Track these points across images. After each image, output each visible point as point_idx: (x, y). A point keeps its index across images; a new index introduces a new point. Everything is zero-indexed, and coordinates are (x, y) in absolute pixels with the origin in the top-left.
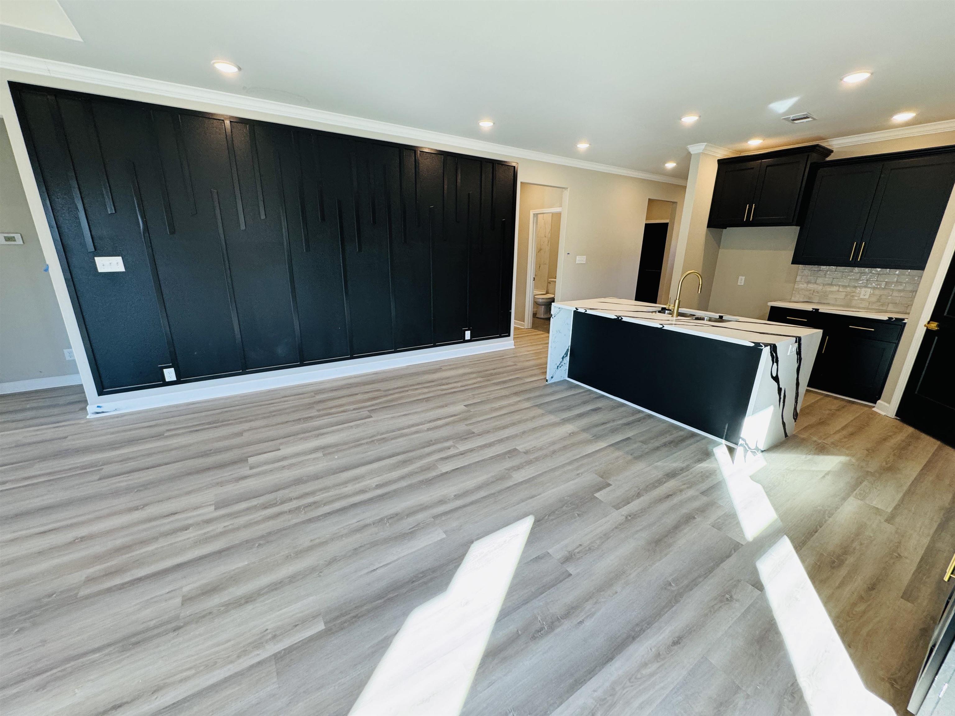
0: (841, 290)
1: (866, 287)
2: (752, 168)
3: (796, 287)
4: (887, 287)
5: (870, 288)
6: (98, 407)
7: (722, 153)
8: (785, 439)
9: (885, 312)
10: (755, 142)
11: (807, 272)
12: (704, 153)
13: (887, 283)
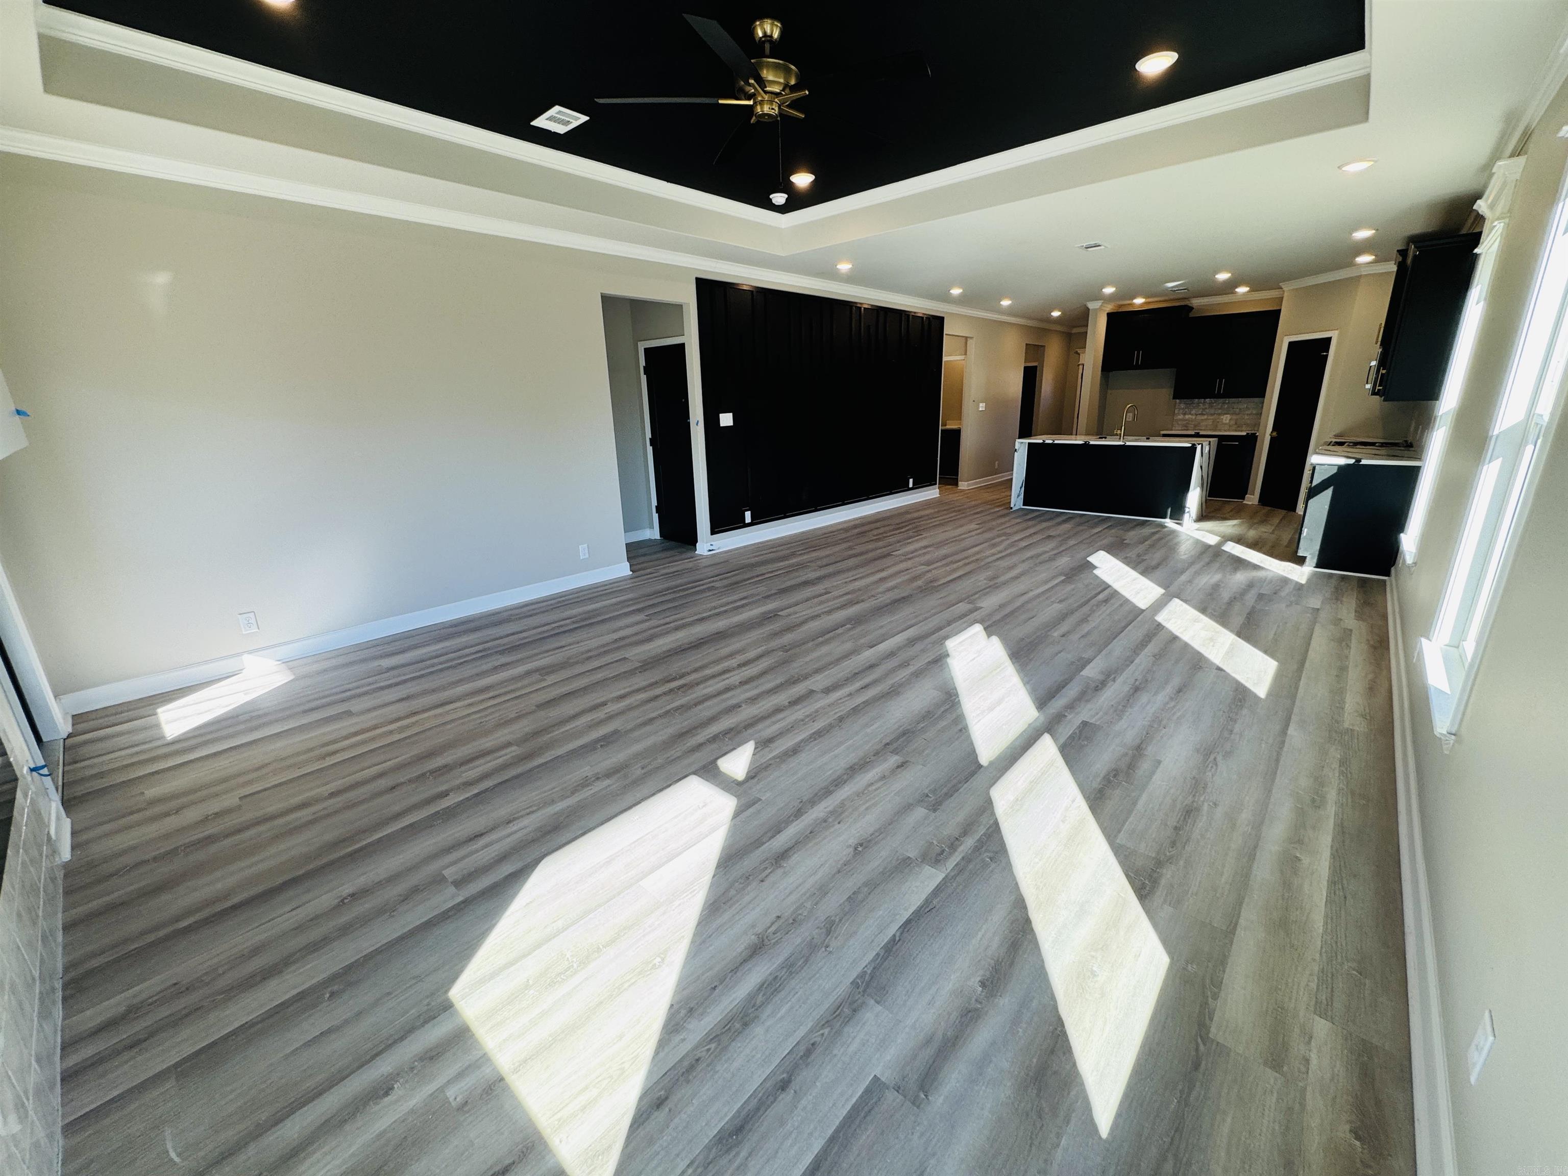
0: (1209, 418)
3: (1175, 418)
4: (1240, 413)
5: (1229, 414)
6: (711, 545)
7: (1109, 308)
8: (1203, 516)
9: (1242, 431)
10: (1139, 301)
11: (1182, 406)
12: (1100, 309)
13: (1240, 409)
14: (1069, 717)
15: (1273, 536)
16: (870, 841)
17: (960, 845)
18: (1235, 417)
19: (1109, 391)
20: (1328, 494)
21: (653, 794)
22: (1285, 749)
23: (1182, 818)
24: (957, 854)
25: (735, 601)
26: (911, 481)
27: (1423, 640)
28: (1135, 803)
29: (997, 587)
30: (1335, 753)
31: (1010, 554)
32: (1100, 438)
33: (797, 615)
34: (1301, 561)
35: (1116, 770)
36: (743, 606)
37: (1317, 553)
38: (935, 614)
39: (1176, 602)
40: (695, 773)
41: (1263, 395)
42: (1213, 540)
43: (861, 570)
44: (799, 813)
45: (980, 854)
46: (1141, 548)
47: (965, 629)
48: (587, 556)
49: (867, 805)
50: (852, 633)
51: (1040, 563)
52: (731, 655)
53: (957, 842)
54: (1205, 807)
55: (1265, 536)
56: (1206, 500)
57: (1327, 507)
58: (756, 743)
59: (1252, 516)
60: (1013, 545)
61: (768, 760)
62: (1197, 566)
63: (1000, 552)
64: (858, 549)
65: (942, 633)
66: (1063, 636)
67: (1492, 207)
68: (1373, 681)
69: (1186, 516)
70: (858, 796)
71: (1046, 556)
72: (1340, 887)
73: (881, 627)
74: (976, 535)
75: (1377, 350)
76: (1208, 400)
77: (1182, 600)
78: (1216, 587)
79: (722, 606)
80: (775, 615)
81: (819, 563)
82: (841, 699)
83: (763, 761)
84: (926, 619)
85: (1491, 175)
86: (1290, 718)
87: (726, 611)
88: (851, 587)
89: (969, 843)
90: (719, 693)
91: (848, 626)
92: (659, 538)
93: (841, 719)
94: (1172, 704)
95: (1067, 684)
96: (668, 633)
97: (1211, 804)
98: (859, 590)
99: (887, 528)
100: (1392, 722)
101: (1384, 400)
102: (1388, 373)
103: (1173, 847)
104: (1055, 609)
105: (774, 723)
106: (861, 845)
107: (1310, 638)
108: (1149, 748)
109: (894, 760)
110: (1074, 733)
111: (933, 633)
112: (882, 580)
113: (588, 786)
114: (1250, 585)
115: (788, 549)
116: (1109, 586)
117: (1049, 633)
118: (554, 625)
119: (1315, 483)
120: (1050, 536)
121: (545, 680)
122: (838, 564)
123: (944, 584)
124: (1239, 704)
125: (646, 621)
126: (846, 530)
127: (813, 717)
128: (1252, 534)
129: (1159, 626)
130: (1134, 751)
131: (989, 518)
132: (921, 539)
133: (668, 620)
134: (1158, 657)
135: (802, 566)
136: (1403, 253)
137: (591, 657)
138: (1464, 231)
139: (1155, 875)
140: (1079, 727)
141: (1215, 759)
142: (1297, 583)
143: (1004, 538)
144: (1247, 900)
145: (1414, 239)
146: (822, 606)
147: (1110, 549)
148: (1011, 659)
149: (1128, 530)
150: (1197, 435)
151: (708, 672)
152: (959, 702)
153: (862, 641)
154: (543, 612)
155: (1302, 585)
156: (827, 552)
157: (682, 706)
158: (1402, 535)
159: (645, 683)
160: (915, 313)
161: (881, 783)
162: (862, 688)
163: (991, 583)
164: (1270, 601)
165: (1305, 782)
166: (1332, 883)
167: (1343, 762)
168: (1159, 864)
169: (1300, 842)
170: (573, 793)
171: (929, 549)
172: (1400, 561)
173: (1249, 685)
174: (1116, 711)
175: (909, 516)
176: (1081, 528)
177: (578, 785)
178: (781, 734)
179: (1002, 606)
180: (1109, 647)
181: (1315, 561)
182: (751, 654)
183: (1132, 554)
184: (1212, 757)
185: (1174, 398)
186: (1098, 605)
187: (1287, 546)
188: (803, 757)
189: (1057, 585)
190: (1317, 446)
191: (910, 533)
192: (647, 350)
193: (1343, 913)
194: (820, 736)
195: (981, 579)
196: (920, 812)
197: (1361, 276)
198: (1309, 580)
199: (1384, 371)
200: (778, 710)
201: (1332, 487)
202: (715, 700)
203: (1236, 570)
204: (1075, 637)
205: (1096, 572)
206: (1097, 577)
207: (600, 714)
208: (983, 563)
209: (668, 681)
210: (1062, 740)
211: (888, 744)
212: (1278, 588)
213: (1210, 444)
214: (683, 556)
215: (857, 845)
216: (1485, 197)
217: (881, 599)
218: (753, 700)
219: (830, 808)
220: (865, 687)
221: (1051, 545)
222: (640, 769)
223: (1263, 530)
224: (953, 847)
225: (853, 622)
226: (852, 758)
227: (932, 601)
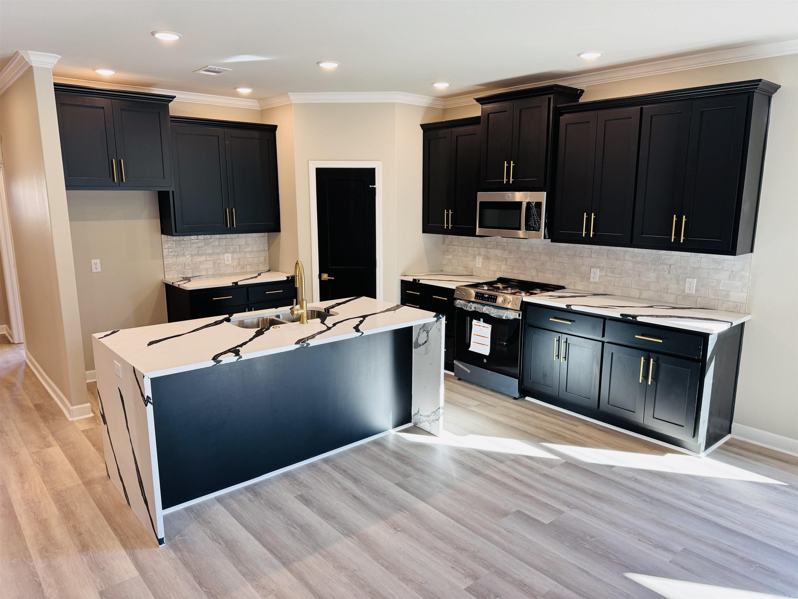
0: (208, 259)
1: (227, 252)
3: (165, 262)
4: (241, 251)
5: (230, 253)
11: (174, 244)
13: (240, 246)
18: (236, 256)
185: (163, 232)
197: (394, 104)
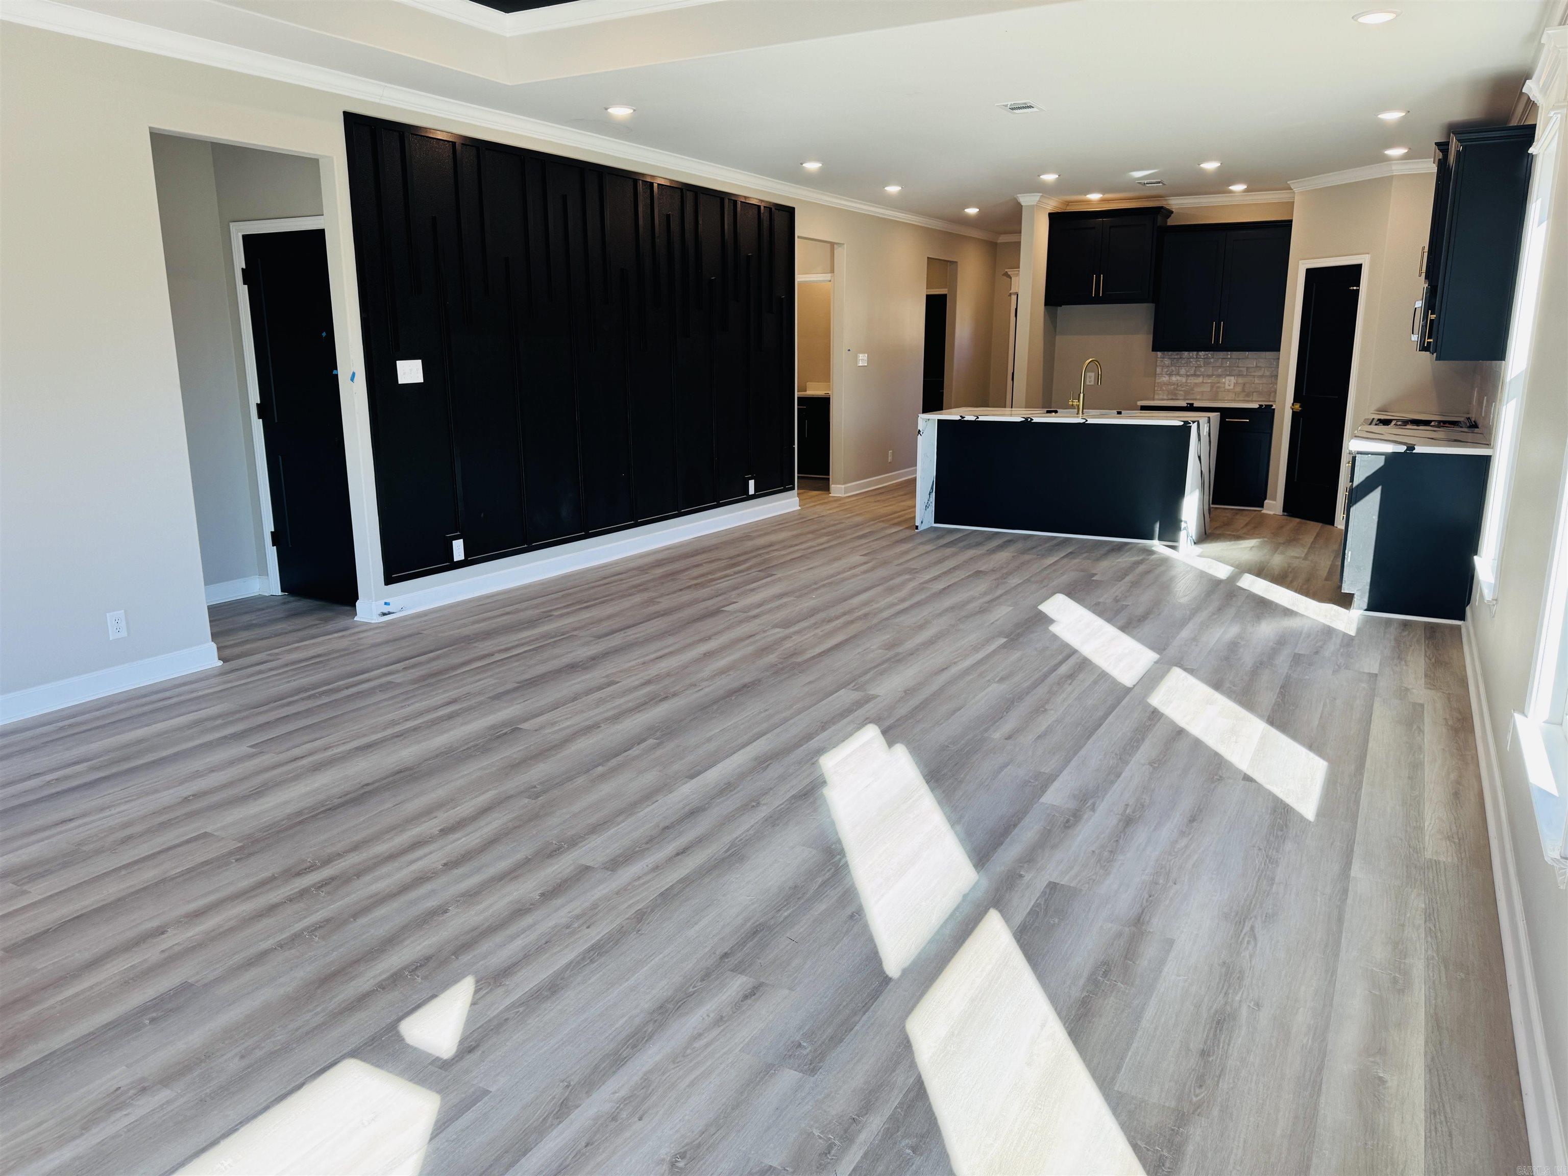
0: (1205, 381)
1: (1229, 375)
2: (1094, 228)
3: (1157, 381)
4: (1248, 373)
5: (1233, 376)
6: (386, 604)
7: (1053, 205)
8: (1206, 535)
9: (1252, 401)
10: (1095, 197)
11: (1167, 362)
12: (1037, 206)
13: (1248, 368)
14: (1028, 877)
15: (1307, 563)
16: (699, 1145)
17: (860, 1131)
18: (1241, 380)
19: (1057, 337)
20: (1374, 499)
21: (266, 1108)
22: (1349, 901)
23: (1211, 1035)
24: (855, 1148)
25: (437, 708)
26: (752, 483)
27: (1518, 717)
28: (1138, 1017)
29: (899, 661)
30: (1417, 902)
31: (918, 604)
32: (1048, 412)
33: (556, 728)
34: (1345, 601)
35: (1105, 963)
36: (450, 717)
37: (1368, 587)
38: (799, 712)
39: (1177, 675)
40: (354, 1054)
41: (1277, 348)
42: (1222, 572)
43: (670, 640)
44: (563, 1109)
45: (895, 1143)
46: (1118, 589)
47: (851, 734)
48: (124, 634)
49: (692, 1076)
50: (659, 753)
51: (967, 617)
52: (428, 812)
53: (854, 1126)
54: (1244, 1012)
55: (1296, 563)
56: (1209, 509)
57: (1375, 518)
58: (477, 982)
59: (1275, 534)
60: (922, 589)
61: (502, 1012)
62: (1203, 615)
63: (903, 600)
64: (665, 603)
65: (814, 744)
66: (1009, 737)
67: (1545, 90)
68: (1458, 783)
69: (1183, 535)
70: (674, 1062)
71: (972, 607)
72: (1443, 1118)
73: (709, 740)
74: (865, 572)
75: (1422, 285)
76: (1202, 354)
77: (1185, 670)
78: (1233, 646)
79: (407, 719)
80: (513, 730)
81: (595, 630)
82: (639, 878)
83: (492, 1014)
84: (786, 720)
85: (1540, 46)
86: (1352, 851)
87: (415, 729)
88: (654, 671)
89: (875, 1124)
90: (405, 888)
91: (651, 741)
92: (280, 593)
93: (640, 917)
94: (1183, 842)
95: (1020, 820)
96: (297, 777)
97: (1252, 1005)
98: (668, 675)
99: (714, 566)
100: (1488, 845)
101: (1438, 359)
102: (1439, 317)
103: (1201, 1086)
104: (994, 691)
105: (513, 938)
106: (683, 1156)
107: (1369, 722)
108: (1155, 921)
109: (737, 984)
110: (1037, 905)
111: (798, 745)
112: (709, 655)
113: (119, 1108)
114: (1281, 641)
115: (537, 606)
116: (1074, 652)
117: (986, 735)
118: (48, 777)
119: (1356, 482)
120: (981, 572)
121: (24, 893)
122: (630, 632)
123: (813, 658)
124: (1280, 833)
125: (251, 756)
126: (642, 569)
127: (588, 917)
128: (1278, 561)
129: (1155, 715)
130: (1133, 929)
131: (884, 543)
132: (773, 582)
133: (297, 752)
134: (1157, 764)
135: (566, 636)
136: (1443, 147)
137: (130, 838)
138: (1514, 123)
139: (1178, 1139)
140: (1044, 893)
141: (1252, 928)
142: (1345, 634)
143: (907, 577)
144: (1315, 1160)
145: (1456, 129)
146: (601, 709)
147: (1072, 592)
148: (928, 782)
149: (1098, 559)
150: (1190, 408)
151: (381, 848)
152: (846, 865)
153: (676, 767)
154: (21, 752)
155: (1351, 638)
156: (609, 609)
157: (328, 921)
158: (1476, 558)
159: (244, 884)
160: (745, 197)
161: (715, 1032)
162: (678, 854)
163: (890, 654)
164: (1310, 664)
165: (1380, 953)
166: (1432, 1113)
167: (1430, 915)
168: (1182, 1118)
169: (1382, 1051)
170: (85, 1128)
171: (785, 600)
172: (1476, 596)
173: (1290, 801)
174: (1099, 861)
175: (750, 544)
176: (1027, 557)
177: (100, 1109)
178: (526, 957)
179: (909, 692)
180: (1082, 753)
181: (1366, 599)
182: (466, 808)
183: (1107, 596)
184: (1247, 928)
185: (1155, 348)
186: (1060, 683)
187: (1327, 579)
188: (570, 998)
189: (994, 652)
190: (1354, 428)
191: (754, 573)
192: (248, 240)
193: (1450, 1160)
194: (600, 955)
195: (874, 645)
196: (788, 1077)
197: (1392, 177)
198: (1359, 630)
199: (1433, 317)
200: (520, 911)
201: (1380, 488)
202: (395, 904)
203: (1259, 618)
204: (1027, 739)
205: (1053, 628)
206: (1055, 637)
207: (152, 953)
208: (875, 621)
209: (299, 874)
210: (1019, 918)
211: (726, 955)
212: (1319, 644)
213: (1209, 422)
214: (330, 627)
215: (675, 1156)
216: (1535, 77)
217: (707, 690)
218: (471, 896)
219: (623, 1093)
220: (683, 852)
221: (982, 586)
222: (236, 1060)
223: (1293, 554)
224: (848, 1138)
225: (658, 734)
226: (662, 989)
227: (797, 687)
